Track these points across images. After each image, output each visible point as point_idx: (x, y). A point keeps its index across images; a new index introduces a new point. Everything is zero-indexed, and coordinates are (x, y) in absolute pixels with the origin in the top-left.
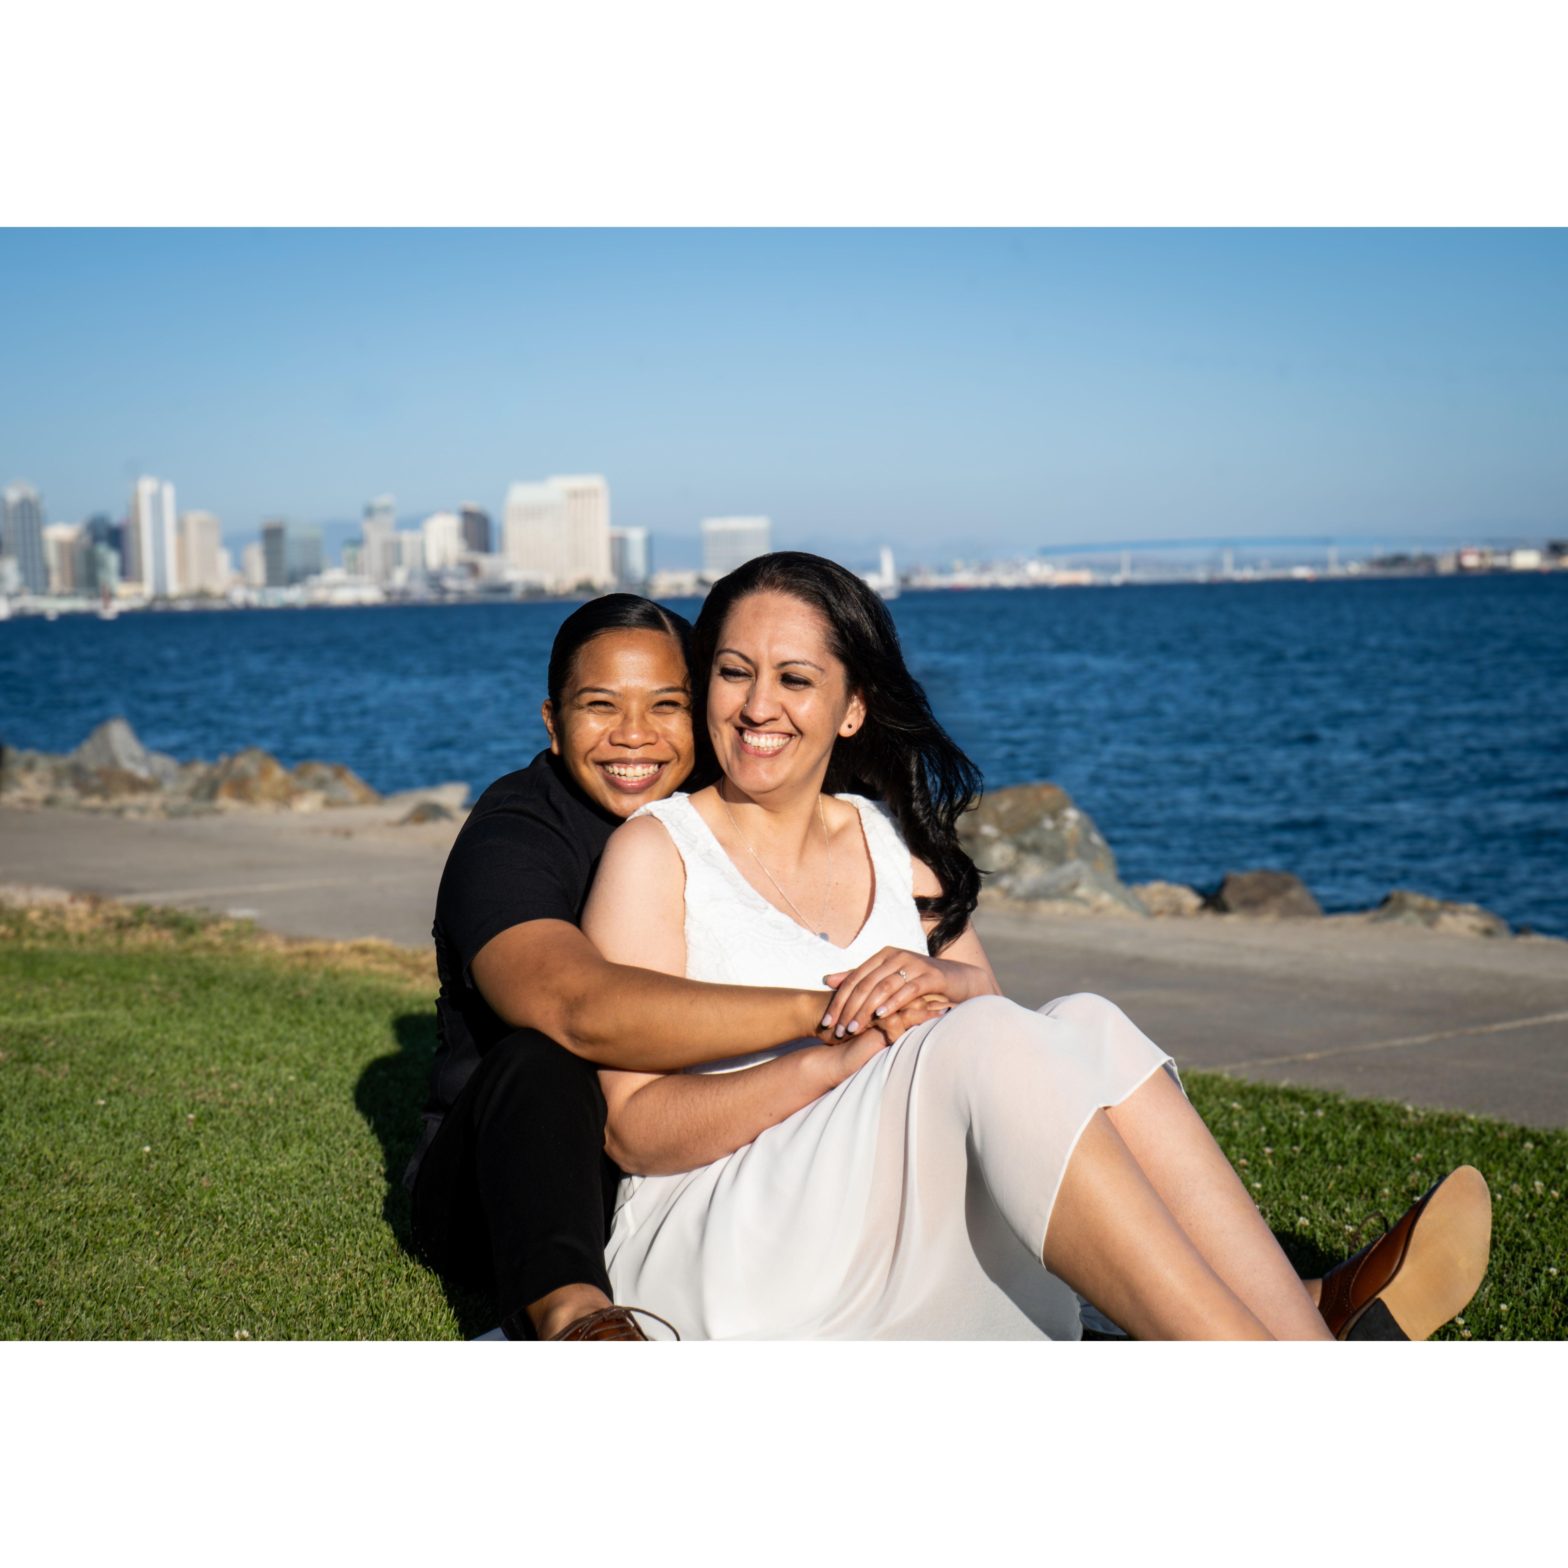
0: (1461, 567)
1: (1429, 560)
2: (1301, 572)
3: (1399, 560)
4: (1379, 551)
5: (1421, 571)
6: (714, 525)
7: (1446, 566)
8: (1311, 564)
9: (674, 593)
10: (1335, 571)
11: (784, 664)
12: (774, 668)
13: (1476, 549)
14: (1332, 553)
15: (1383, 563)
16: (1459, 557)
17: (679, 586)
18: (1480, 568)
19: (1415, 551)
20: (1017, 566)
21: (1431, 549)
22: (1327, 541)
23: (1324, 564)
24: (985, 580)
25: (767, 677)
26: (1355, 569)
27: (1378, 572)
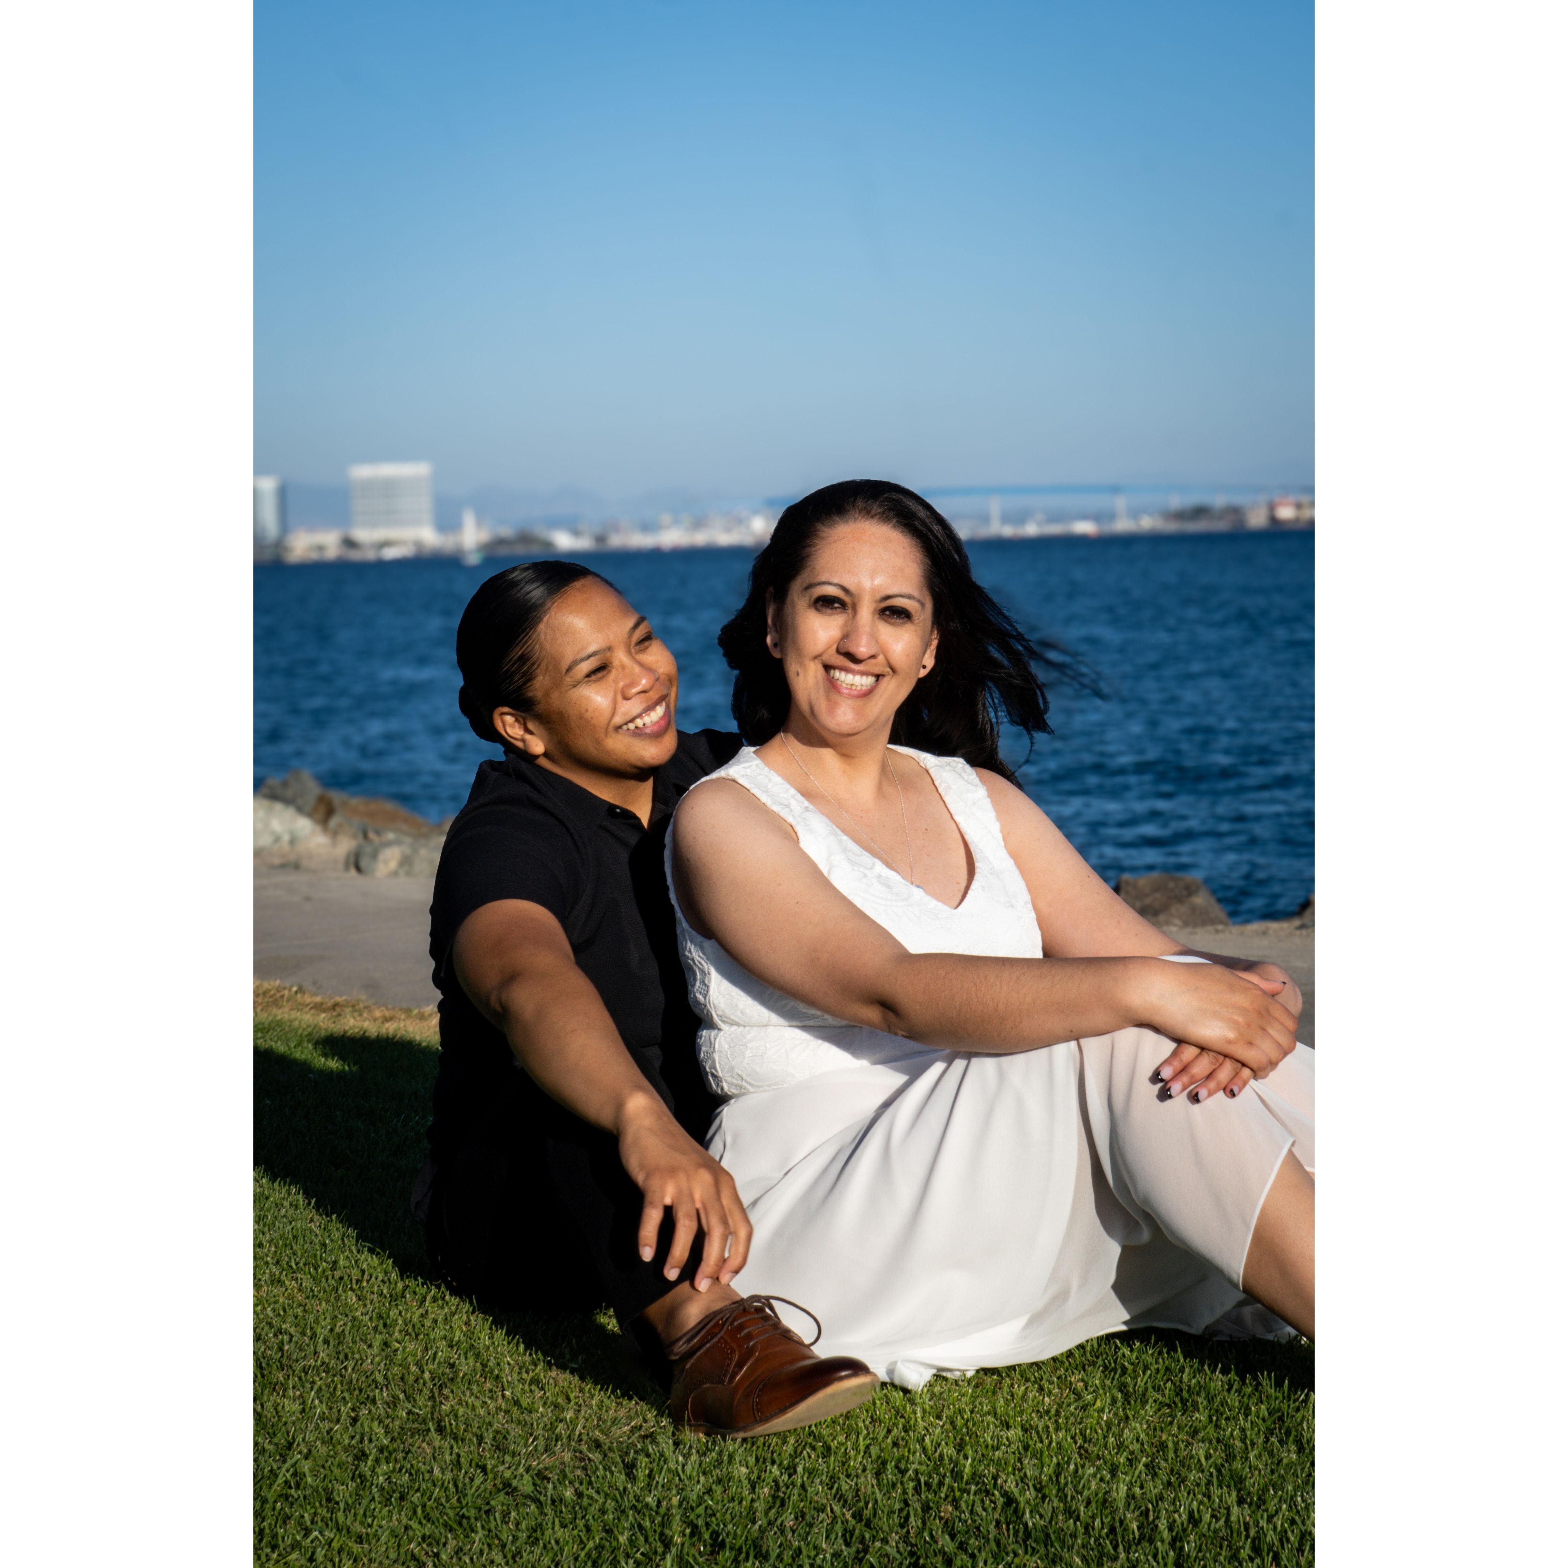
0: (1274, 520)
1: (1236, 512)
2: (1085, 527)
3: (1200, 512)
4: (1176, 502)
5: (1221, 526)
6: (362, 472)
7: (1257, 520)
8: (1096, 517)
9: (314, 556)
10: (1123, 525)
11: (888, 597)
12: (876, 602)
13: (1292, 499)
14: (1120, 503)
15: (1180, 515)
16: (1272, 507)
17: (321, 548)
18: (1297, 520)
19: (1219, 501)
20: (740, 521)
21: (1237, 499)
22: (1115, 490)
23: (1112, 516)
24: (700, 538)
25: (866, 612)
26: (1147, 523)
27: (1172, 527)
